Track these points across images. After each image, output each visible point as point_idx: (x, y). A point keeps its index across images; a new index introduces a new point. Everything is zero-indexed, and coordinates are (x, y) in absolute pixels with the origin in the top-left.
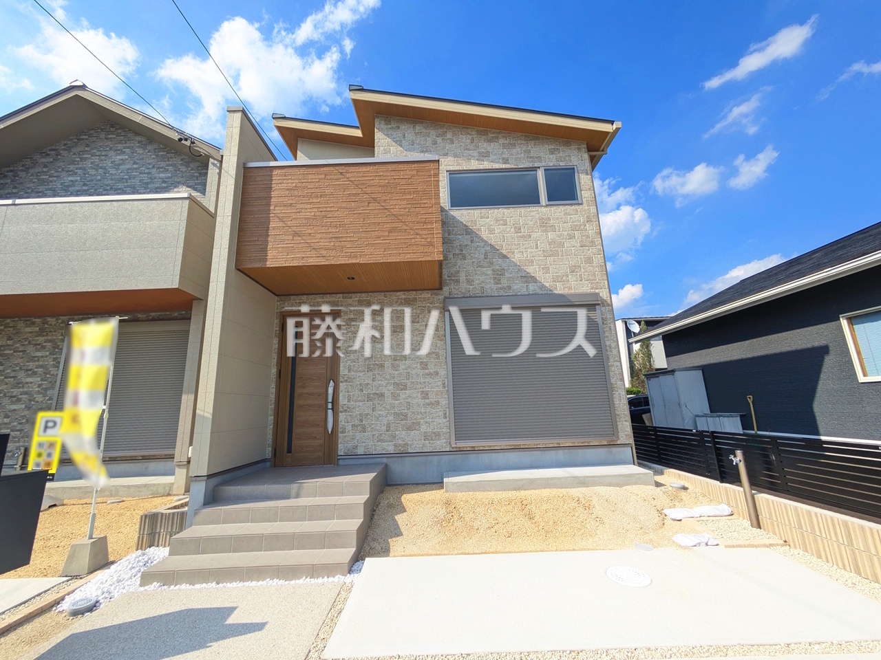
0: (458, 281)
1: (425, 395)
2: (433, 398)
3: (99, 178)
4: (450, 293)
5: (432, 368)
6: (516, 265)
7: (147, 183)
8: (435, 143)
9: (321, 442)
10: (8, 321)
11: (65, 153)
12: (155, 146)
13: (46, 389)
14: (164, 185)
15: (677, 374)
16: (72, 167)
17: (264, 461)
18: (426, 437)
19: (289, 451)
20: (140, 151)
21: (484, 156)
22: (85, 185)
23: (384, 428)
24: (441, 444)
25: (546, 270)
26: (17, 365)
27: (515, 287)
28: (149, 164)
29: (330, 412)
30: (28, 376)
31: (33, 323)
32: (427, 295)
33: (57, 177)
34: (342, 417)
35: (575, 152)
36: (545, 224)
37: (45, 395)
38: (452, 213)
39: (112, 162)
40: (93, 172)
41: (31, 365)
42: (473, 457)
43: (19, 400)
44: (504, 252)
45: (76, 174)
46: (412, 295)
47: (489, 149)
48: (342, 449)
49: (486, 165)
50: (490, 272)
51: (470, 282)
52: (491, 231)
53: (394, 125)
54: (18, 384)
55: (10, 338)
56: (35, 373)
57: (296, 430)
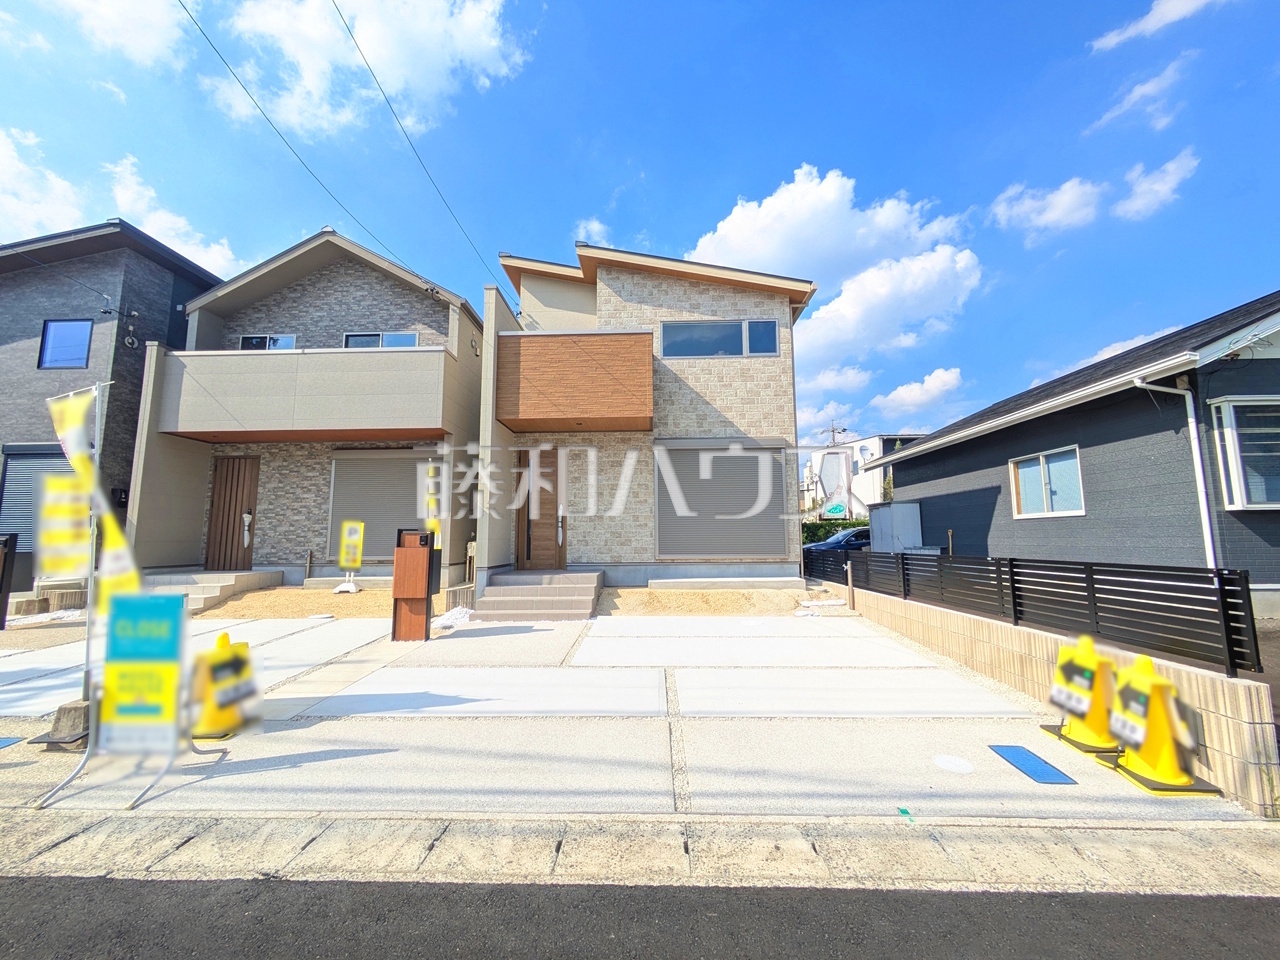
0: (666, 424)
1: (636, 518)
2: (642, 521)
3: (343, 313)
4: (659, 435)
5: (642, 497)
6: (717, 411)
7: (387, 320)
8: (651, 294)
9: (553, 552)
10: (281, 445)
11: (310, 288)
12: (390, 283)
13: (321, 504)
14: (402, 322)
15: (892, 505)
16: (318, 303)
17: (509, 565)
18: (636, 551)
19: (529, 558)
20: (378, 287)
21: (695, 308)
22: (332, 320)
23: (603, 543)
24: (648, 557)
25: (743, 416)
26: (294, 483)
27: (714, 431)
28: (387, 300)
29: (560, 529)
30: (304, 492)
31: (303, 448)
32: (639, 435)
33: (307, 312)
34: (569, 533)
35: (778, 306)
36: (745, 375)
37: (320, 509)
38: (664, 362)
39: (354, 298)
40: (337, 308)
41: (306, 483)
42: (672, 567)
43: (300, 512)
44: (707, 399)
45: (322, 309)
46: (628, 435)
47: (700, 301)
48: (569, 558)
49: (696, 317)
50: (694, 417)
51: (676, 425)
52: (697, 380)
53: (614, 275)
54: (297, 499)
55: (285, 460)
56: (310, 490)
57: (533, 543)
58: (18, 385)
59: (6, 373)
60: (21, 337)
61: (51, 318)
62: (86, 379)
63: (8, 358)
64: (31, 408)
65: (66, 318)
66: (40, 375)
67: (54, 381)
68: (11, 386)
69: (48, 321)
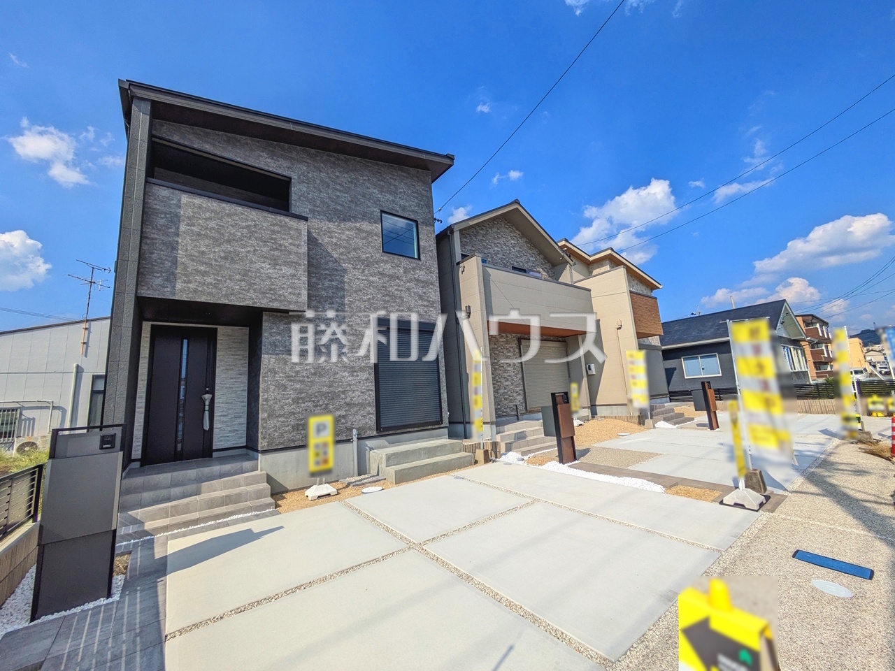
3: (508, 252)
7: (527, 262)
11: (490, 230)
12: (525, 240)
13: (517, 374)
14: (534, 265)
16: (495, 241)
20: (520, 240)
22: (503, 255)
28: (525, 250)
30: (508, 366)
31: (503, 337)
33: (491, 246)
37: (517, 377)
39: (511, 244)
40: (505, 248)
43: (508, 380)
45: (498, 246)
54: (505, 371)
55: (495, 344)
58: (368, 263)
59: (354, 250)
60: (363, 220)
61: (385, 209)
62: (421, 269)
63: (355, 235)
64: (383, 287)
65: (396, 213)
66: (385, 258)
67: (398, 266)
68: (362, 264)
69: (382, 212)
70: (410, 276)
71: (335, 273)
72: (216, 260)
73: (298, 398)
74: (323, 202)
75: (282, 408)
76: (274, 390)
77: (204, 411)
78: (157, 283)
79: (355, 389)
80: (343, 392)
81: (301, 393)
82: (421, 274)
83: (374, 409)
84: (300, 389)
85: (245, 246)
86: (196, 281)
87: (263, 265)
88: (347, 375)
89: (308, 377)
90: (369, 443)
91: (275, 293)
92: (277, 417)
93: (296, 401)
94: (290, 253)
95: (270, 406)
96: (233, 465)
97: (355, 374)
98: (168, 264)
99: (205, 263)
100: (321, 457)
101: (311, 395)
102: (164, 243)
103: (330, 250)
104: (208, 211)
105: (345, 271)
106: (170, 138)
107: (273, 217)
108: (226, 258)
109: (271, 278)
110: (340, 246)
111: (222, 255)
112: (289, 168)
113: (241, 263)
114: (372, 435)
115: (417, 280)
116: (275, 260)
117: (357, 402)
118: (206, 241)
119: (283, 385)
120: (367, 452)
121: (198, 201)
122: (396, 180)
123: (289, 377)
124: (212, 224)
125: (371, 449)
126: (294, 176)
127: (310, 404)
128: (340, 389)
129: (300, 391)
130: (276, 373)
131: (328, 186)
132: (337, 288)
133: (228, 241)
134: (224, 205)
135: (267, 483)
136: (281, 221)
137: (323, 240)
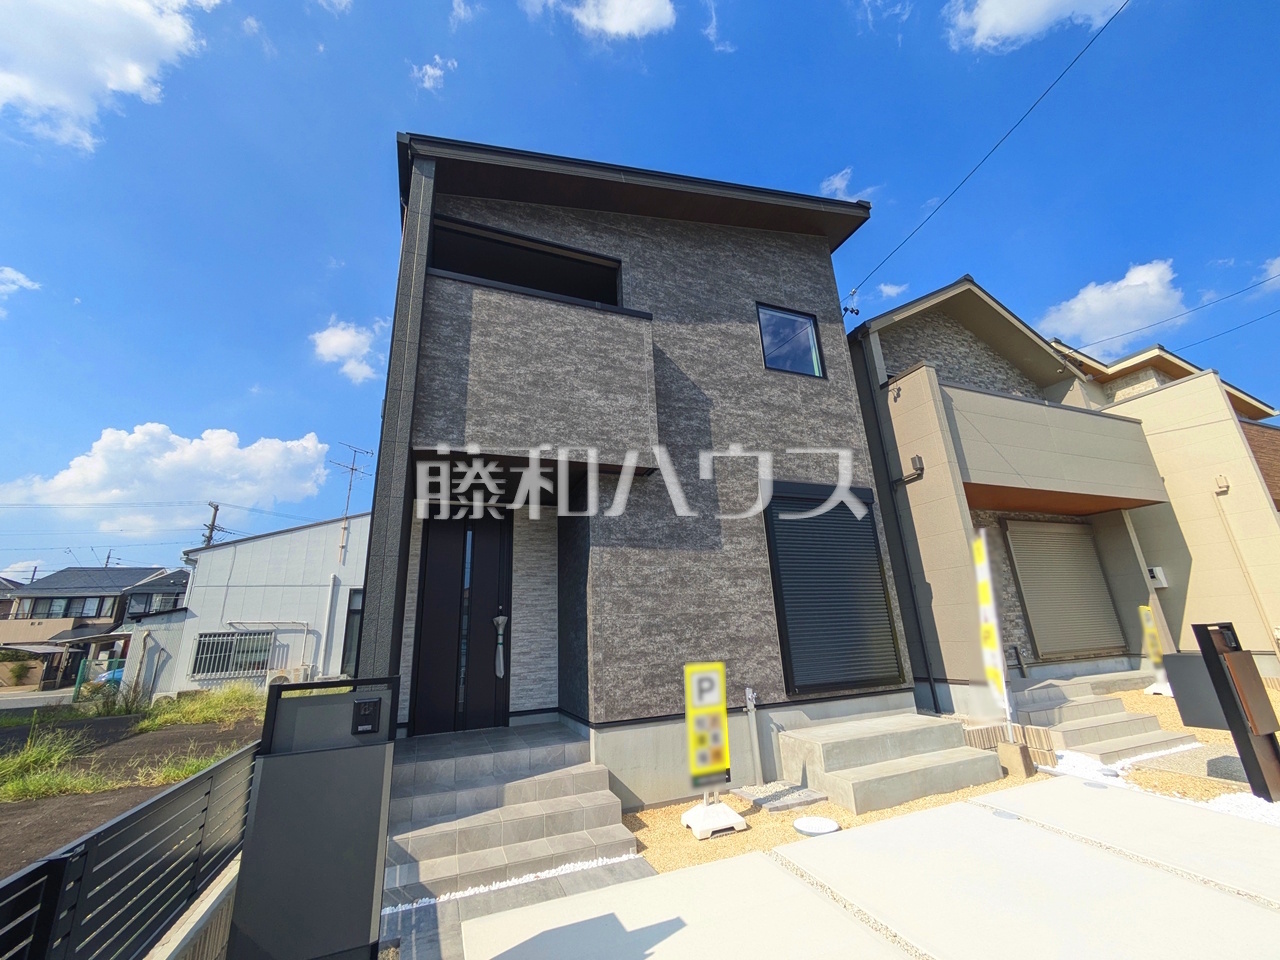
3: (956, 366)
7: (993, 382)
12: (983, 345)
14: (1005, 387)
16: (932, 350)
20: (975, 346)
28: (986, 361)
37: (1007, 592)
39: (960, 353)
58: (744, 388)
59: (721, 366)
60: (730, 317)
61: (763, 299)
62: (830, 395)
63: (719, 343)
64: (772, 427)
65: (781, 305)
66: (771, 378)
67: (792, 391)
68: (735, 389)
69: (759, 304)
70: (813, 406)
71: (694, 405)
72: (521, 388)
73: (651, 626)
74: (668, 294)
75: (625, 643)
76: (611, 609)
77: (497, 644)
78: (439, 427)
79: (743, 610)
80: (723, 616)
81: (655, 616)
82: (831, 403)
83: (778, 649)
84: (653, 609)
85: (561, 364)
86: (493, 422)
87: (589, 393)
88: (727, 583)
89: (663, 587)
90: (777, 716)
91: (609, 439)
92: (618, 659)
93: (647, 630)
94: (628, 372)
95: (606, 640)
96: (549, 748)
97: (740, 582)
98: (454, 396)
99: (506, 393)
100: (708, 747)
101: (671, 621)
102: (448, 364)
103: (683, 368)
104: (510, 312)
105: (709, 402)
106: (458, 217)
107: (601, 316)
108: (535, 384)
109: (601, 414)
110: (699, 361)
111: (530, 378)
112: (617, 246)
113: (558, 392)
114: (778, 701)
115: (825, 413)
116: (607, 384)
117: (747, 635)
118: (508, 359)
119: (625, 601)
120: (773, 734)
121: (495, 297)
122: (775, 252)
123: (633, 586)
124: (515, 332)
125: (780, 728)
126: (625, 259)
127: (669, 637)
128: (717, 610)
129: (653, 613)
130: (612, 579)
131: (675, 270)
132: (699, 430)
133: (538, 358)
134: (531, 302)
135: (611, 789)
136: (612, 322)
137: (672, 353)
